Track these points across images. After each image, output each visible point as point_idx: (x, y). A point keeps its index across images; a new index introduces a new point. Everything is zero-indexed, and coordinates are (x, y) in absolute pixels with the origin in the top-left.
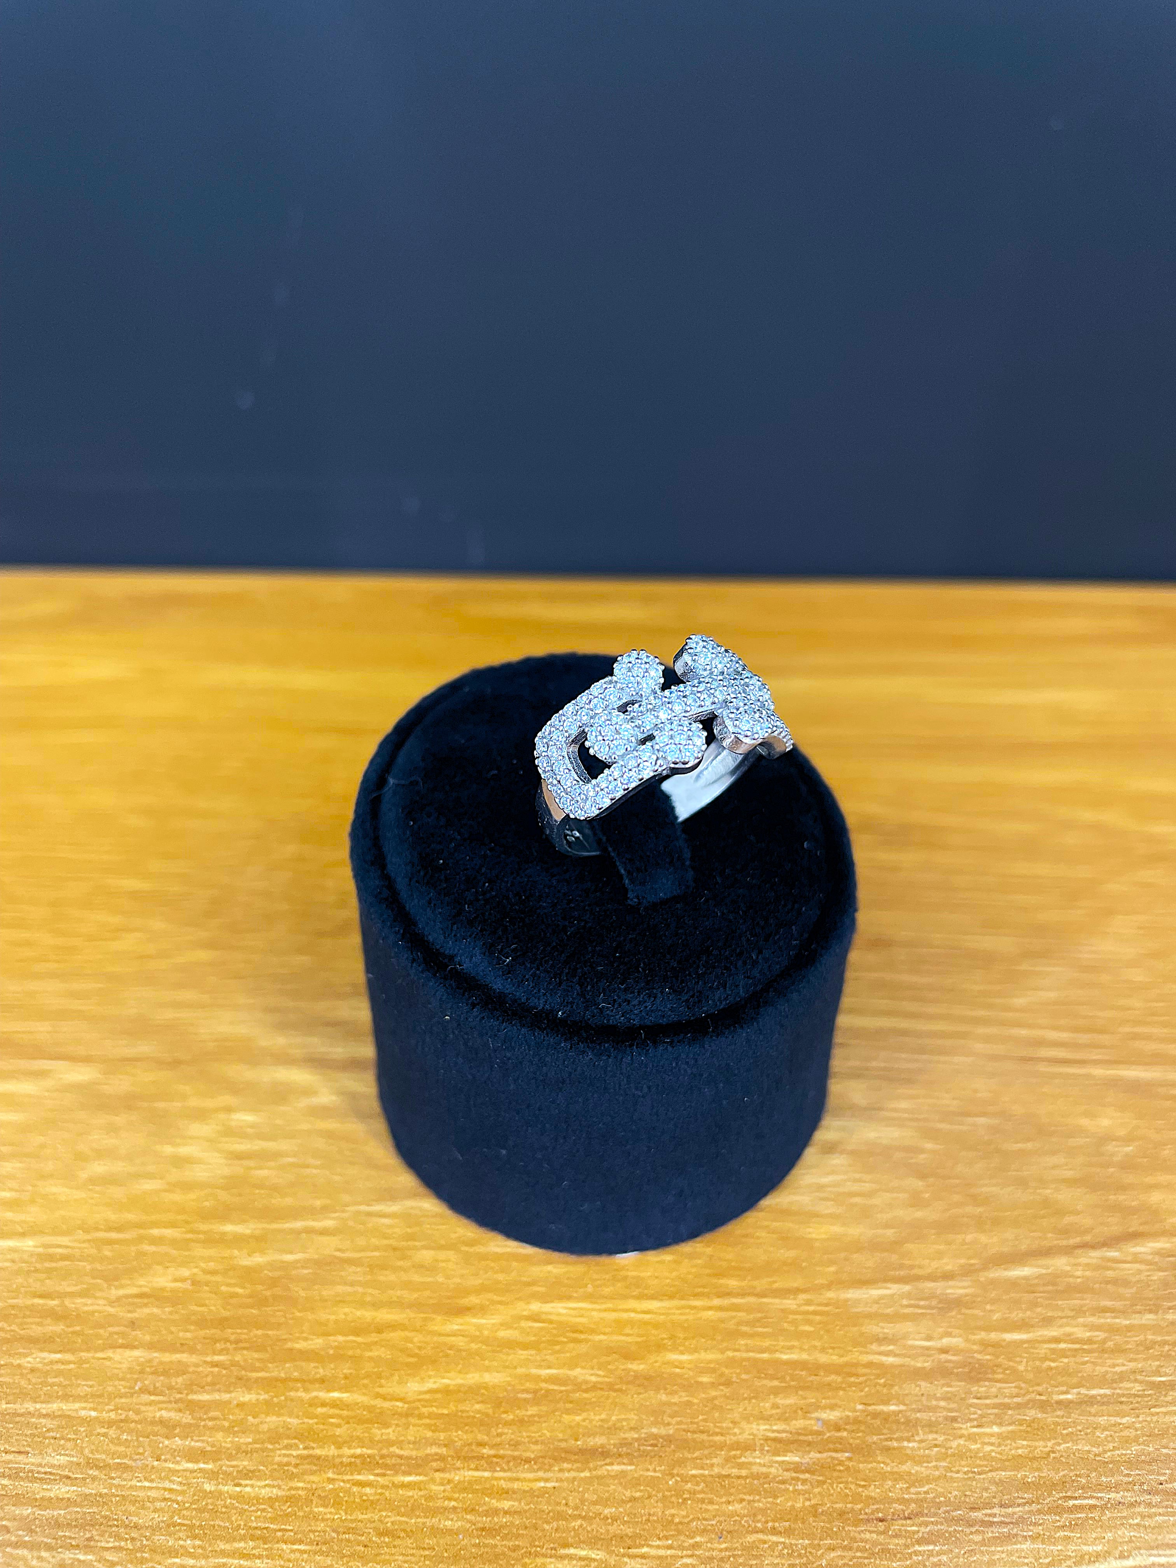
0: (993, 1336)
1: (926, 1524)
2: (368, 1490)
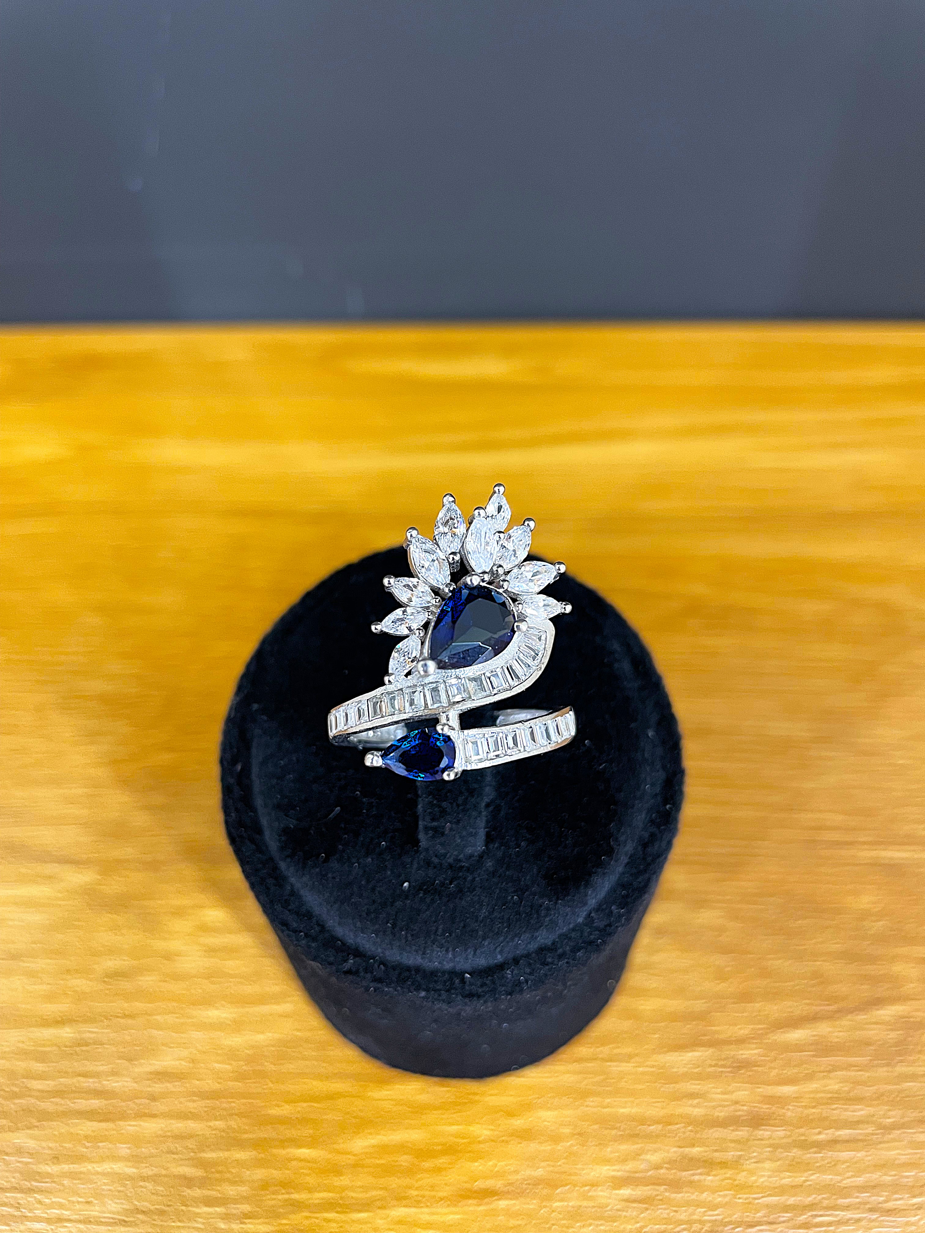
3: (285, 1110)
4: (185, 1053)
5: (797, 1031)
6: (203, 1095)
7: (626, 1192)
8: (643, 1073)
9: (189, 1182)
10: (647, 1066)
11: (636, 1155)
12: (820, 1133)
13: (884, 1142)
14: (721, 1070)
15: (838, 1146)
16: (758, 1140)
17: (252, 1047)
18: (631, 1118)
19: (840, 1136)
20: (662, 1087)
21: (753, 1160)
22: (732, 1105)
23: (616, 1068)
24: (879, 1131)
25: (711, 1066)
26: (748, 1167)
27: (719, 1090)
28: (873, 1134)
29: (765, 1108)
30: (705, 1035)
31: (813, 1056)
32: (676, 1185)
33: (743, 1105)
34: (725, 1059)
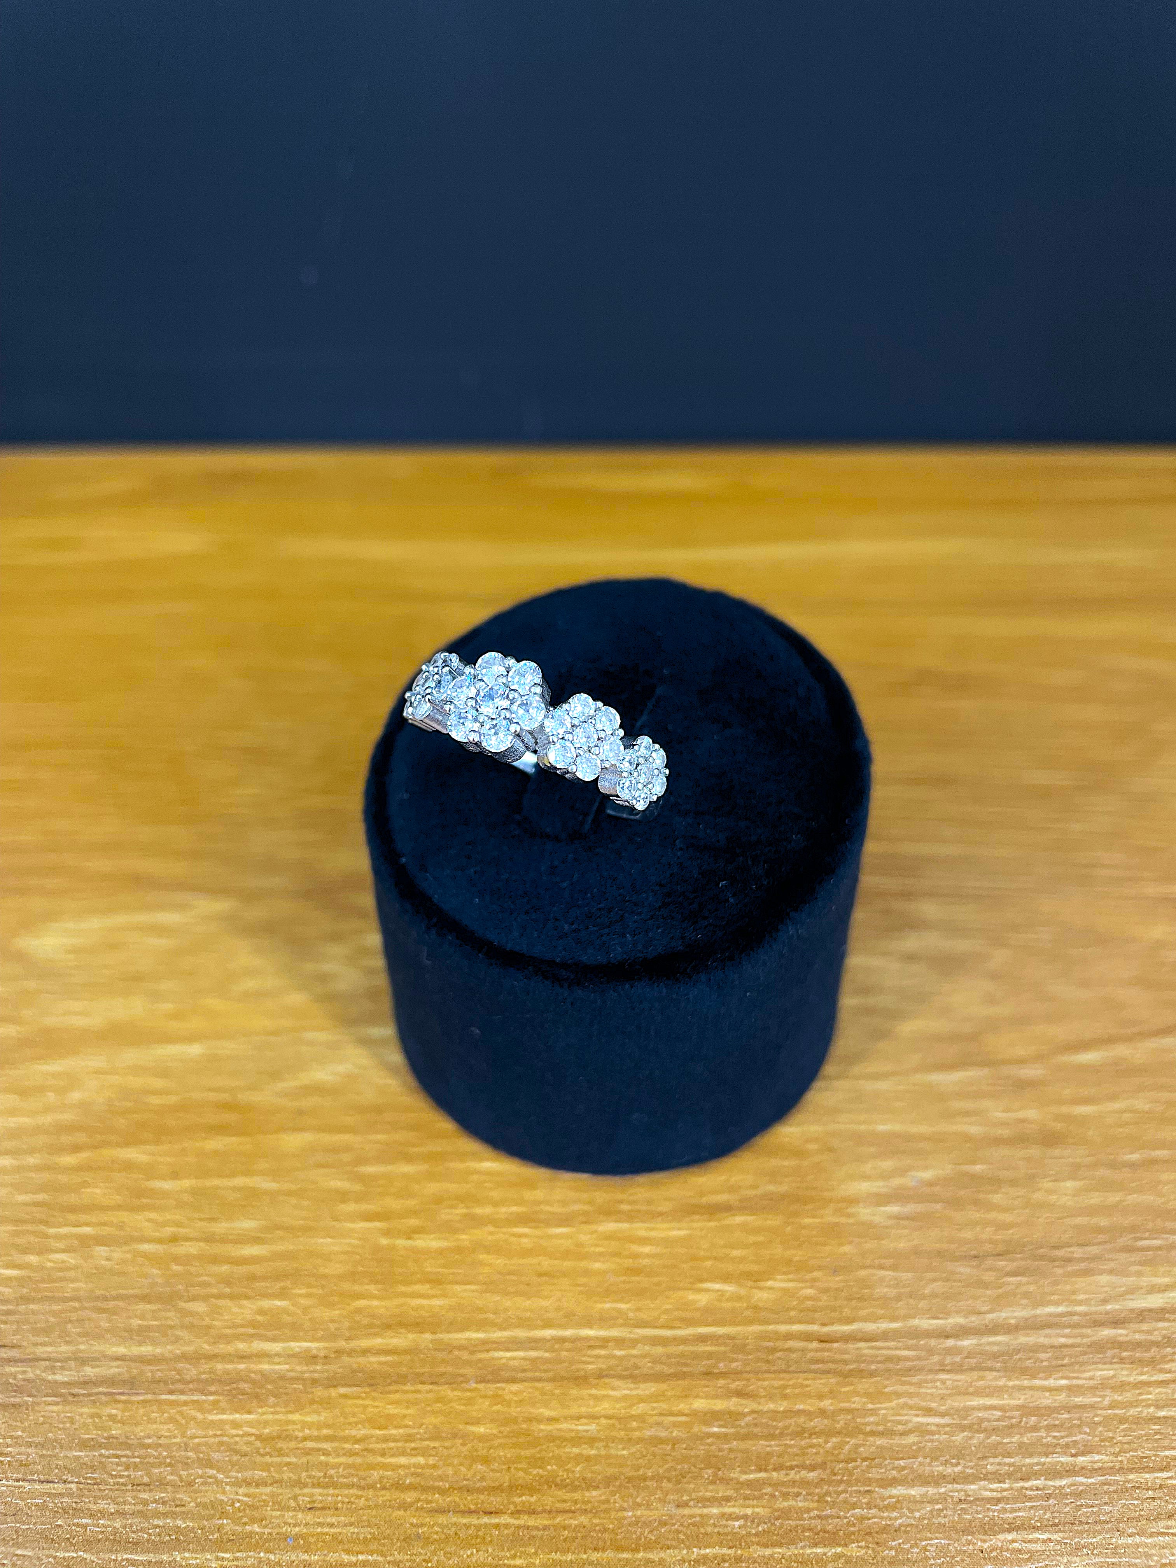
0: (1065, 1109)
1: (1013, 1260)
2: (524, 1240)
5: (1090, 1053)
7: (894, 1209)
8: (904, 1091)
9: (343, 1196)
10: (908, 1084)
14: (1001, 1088)
15: (1157, 1167)
16: (1055, 1158)
18: (894, 1135)
19: (1155, 1156)
20: (929, 1104)
21: (1050, 1179)
32: (956, 1203)
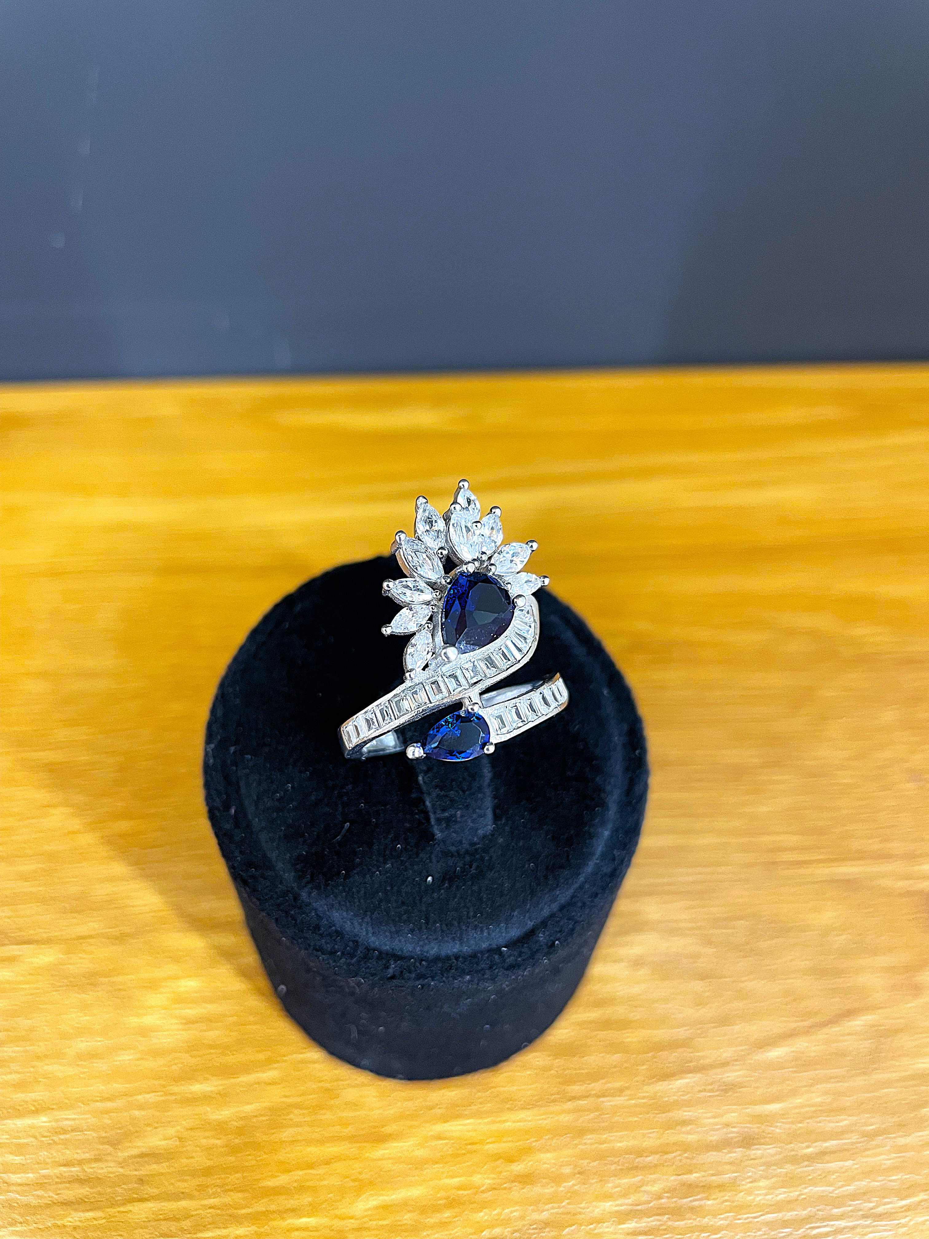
3: (283, 1180)
4: (171, 1131)
5: (777, 1049)
6: (194, 1173)
8: (636, 1105)
10: (638, 1098)
11: (637, 1188)
12: (808, 1147)
13: (869, 1149)
14: (709, 1094)
15: (827, 1158)
16: (752, 1159)
17: (241, 1119)
18: (629, 1151)
19: (827, 1147)
20: (654, 1117)
21: (748, 1181)
22: (724, 1128)
23: (608, 1102)
24: (862, 1140)
25: (700, 1091)
26: (744, 1187)
27: (709, 1115)
28: (857, 1143)
29: (754, 1128)
30: (691, 1062)
31: (796, 1072)
33: (734, 1127)
34: (712, 1084)
